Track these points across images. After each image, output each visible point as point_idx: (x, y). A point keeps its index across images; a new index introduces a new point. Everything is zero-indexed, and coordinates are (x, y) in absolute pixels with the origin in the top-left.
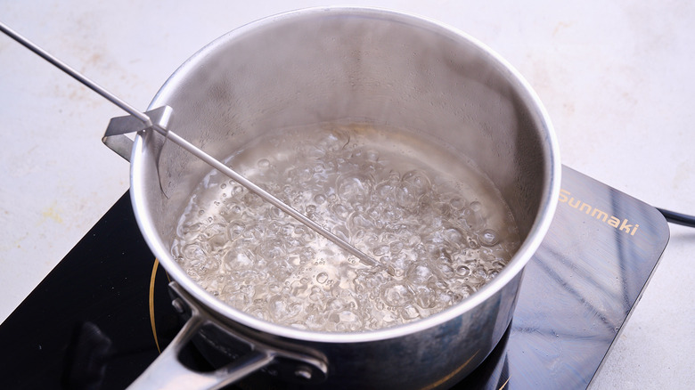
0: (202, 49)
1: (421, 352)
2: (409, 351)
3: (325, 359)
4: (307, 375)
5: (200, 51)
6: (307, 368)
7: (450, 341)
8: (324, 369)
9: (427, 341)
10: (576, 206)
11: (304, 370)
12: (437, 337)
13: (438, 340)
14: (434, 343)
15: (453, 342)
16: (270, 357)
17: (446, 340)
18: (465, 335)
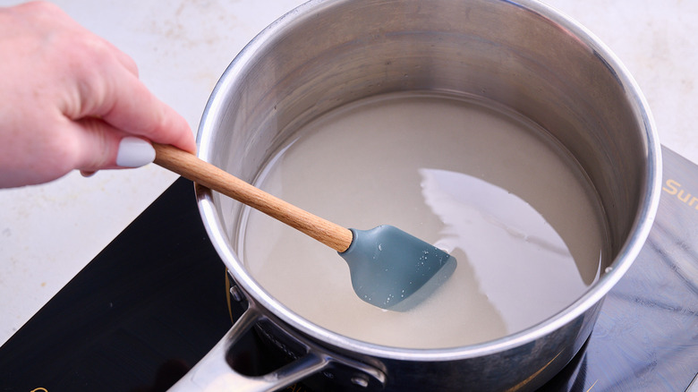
0: (284, 16)
1: (487, 371)
2: (475, 369)
3: (384, 369)
4: (363, 383)
5: (282, 18)
6: (364, 376)
7: (520, 361)
8: (382, 379)
9: (495, 361)
10: (685, 200)
11: (361, 378)
12: (506, 357)
13: (508, 359)
14: (502, 362)
15: (523, 361)
16: (324, 362)
17: (516, 359)
18: (537, 355)
